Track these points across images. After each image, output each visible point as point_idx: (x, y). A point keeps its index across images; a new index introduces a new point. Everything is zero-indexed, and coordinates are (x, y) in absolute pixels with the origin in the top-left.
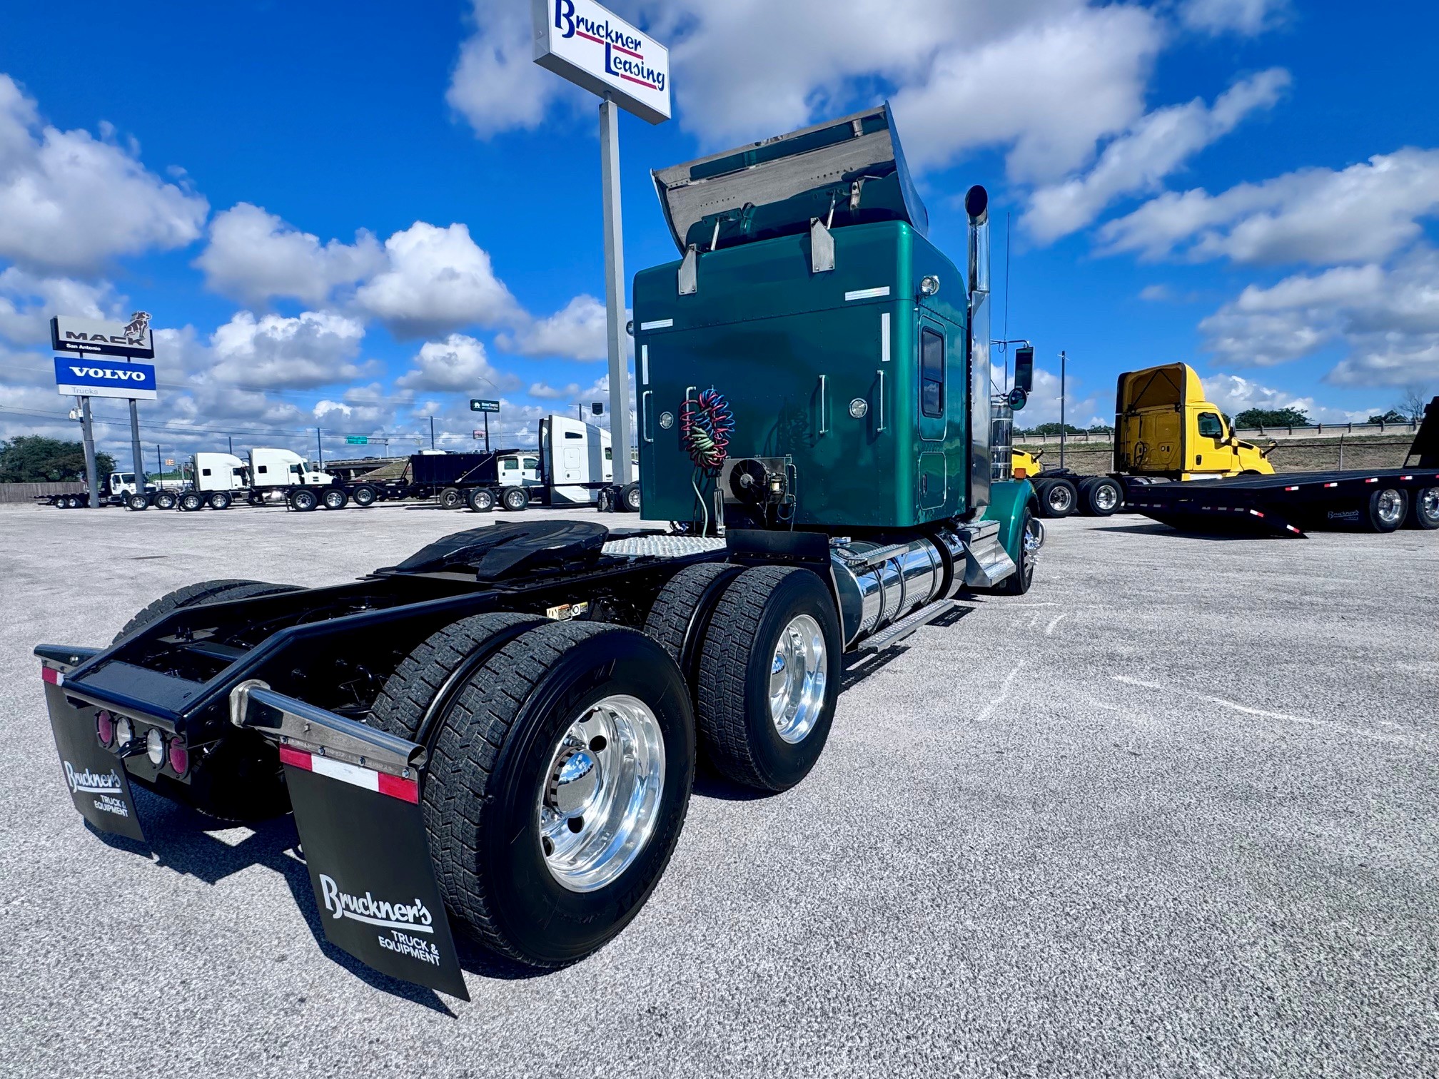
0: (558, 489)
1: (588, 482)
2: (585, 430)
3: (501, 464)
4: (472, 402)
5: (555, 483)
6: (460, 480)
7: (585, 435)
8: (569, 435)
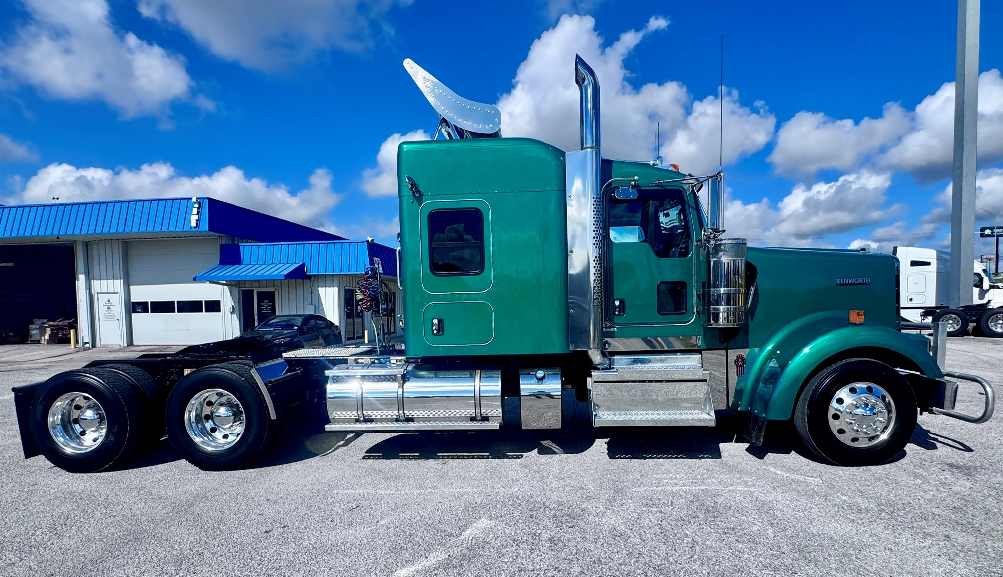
4: (982, 230)
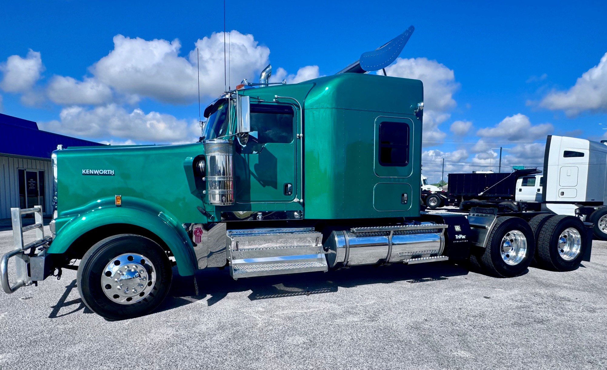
0: (549, 206)
1: (584, 200)
2: (588, 148)
3: (520, 181)
5: (547, 200)
6: (482, 193)
7: (587, 153)
8: (568, 154)
